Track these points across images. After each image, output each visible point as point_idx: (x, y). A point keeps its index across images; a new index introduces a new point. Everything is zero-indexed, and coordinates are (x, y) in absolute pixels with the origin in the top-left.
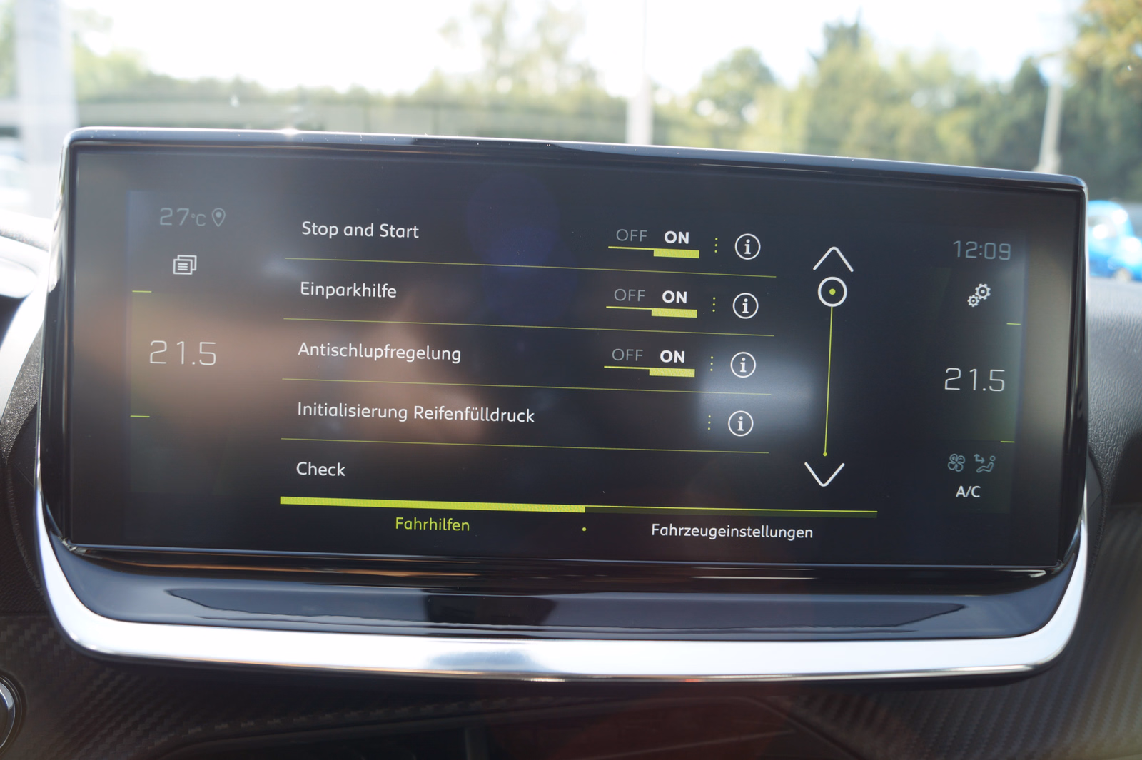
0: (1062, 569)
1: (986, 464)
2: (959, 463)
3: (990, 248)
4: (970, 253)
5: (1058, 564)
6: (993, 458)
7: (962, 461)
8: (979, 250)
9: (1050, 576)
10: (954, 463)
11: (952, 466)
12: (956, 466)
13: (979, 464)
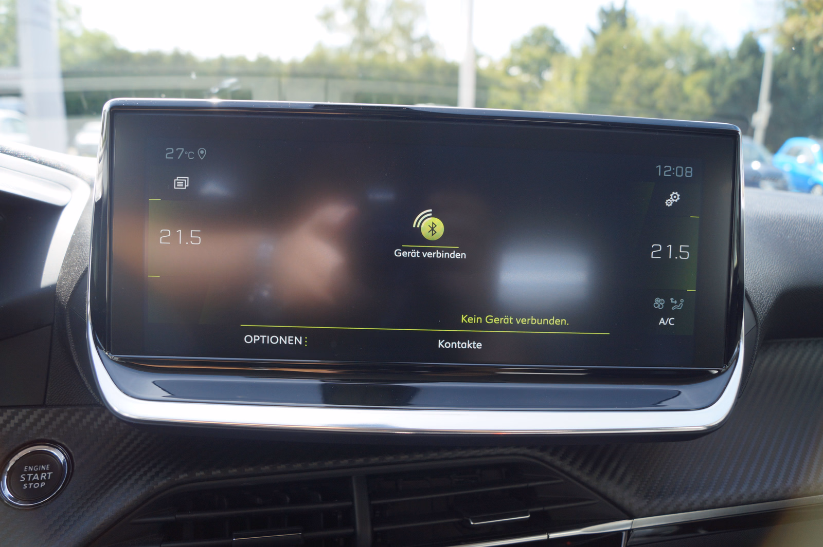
0: (727, 370)
1: (678, 304)
2: (661, 303)
3: (679, 170)
4: (667, 173)
5: (724, 367)
6: (682, 301)
7: (663, 302)
8: (672, 171)
9: (720, 373)
10: (657, 303)
11: (656, 305)
12: (659, 305)
13: (674, 304)
